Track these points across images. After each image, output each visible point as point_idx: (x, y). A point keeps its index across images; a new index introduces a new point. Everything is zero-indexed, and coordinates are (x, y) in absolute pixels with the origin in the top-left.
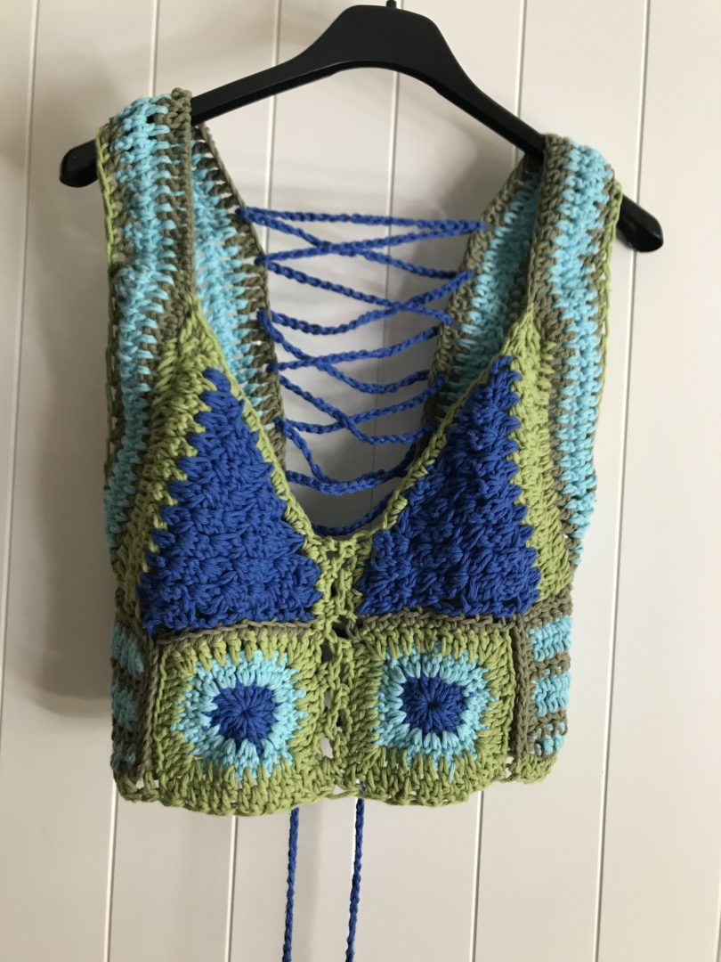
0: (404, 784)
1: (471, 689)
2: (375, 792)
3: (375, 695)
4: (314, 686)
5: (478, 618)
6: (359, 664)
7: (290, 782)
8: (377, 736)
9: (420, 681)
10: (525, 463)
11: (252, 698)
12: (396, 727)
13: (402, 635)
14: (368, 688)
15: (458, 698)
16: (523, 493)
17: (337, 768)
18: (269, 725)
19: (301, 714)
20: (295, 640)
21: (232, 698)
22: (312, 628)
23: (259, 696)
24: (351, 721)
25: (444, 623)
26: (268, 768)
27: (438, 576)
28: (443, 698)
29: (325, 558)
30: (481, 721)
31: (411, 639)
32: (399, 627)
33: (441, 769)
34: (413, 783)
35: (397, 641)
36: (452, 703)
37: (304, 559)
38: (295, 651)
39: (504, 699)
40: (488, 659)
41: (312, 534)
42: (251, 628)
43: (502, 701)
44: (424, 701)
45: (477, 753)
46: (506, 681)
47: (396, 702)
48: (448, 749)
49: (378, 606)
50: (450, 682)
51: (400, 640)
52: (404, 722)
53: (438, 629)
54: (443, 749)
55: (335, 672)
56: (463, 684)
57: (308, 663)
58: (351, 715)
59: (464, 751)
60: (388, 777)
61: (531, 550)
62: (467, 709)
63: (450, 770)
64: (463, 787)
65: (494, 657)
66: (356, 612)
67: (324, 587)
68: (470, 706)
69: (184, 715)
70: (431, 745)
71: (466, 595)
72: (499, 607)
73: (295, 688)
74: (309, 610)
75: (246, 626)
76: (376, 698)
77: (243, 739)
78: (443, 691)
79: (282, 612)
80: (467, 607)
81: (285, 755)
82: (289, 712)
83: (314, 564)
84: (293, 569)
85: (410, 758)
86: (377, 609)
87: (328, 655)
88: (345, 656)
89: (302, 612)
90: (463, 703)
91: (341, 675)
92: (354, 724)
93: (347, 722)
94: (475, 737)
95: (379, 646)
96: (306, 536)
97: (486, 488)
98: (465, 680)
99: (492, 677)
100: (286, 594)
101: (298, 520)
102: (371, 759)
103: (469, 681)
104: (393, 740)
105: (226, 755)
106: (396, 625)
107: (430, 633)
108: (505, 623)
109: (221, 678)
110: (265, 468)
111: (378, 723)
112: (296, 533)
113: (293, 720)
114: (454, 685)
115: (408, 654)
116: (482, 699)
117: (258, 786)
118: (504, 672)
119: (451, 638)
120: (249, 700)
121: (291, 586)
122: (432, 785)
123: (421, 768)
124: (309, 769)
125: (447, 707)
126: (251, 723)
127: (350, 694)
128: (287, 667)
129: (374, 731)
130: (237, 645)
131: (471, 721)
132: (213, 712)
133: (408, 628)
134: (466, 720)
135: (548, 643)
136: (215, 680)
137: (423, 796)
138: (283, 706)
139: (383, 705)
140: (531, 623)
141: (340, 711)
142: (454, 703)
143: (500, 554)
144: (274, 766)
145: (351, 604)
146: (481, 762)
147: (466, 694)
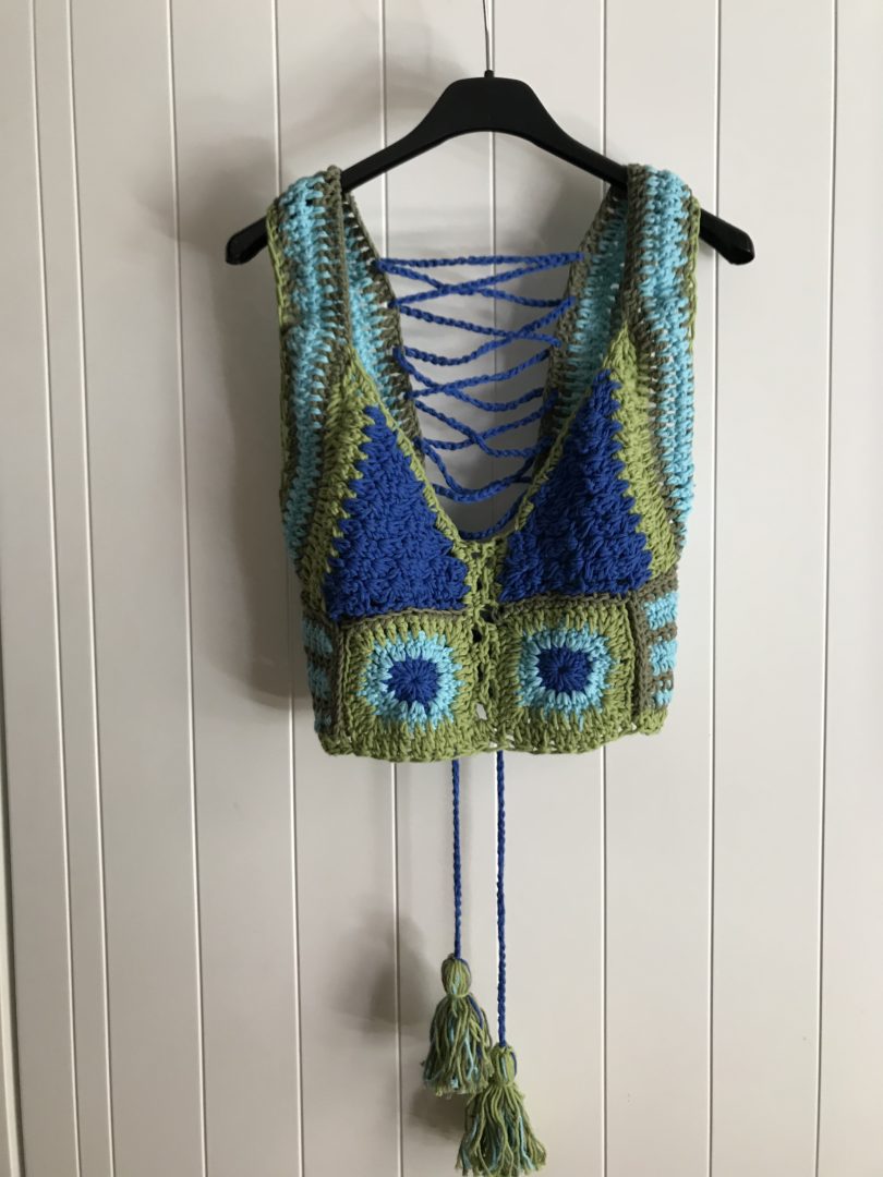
0: (543, 734)
1: (594, 654)
3: (517, 666)
4: (469, 662)
5: (596, 595)
6: (504, 643)
7: (453, 734)
8: (520, 698)
9: (551, 651)
10: (631, 460)
11: (419, 669)
12: (534, 689)
13: (535, 615)
14: (511, 662)
15: (584, 663)
16: (631, 486)
17: (490, 727)
18: (434, 691)
19: (459, 683)
20: (451, 625)
21: (404, 669)
22: (464, 614)
23: (424, 668)
24: (498, 688)
25: (566, 603)
26: (434, 723)
27: (561, 564)
28: (571, 663)
29: (471, 558)
30: (606, 681)
31: (542, 618)
32: (532, 610)
33: (572, 721)
34: (550, 733)
35: (530, 621)
36: (579, 666)
37: (454, 560)
38: (451, 633)
39: (624, 662)
40: (607, 629)
41: (459, 540)
42: (414, 613)
43: (623, 664)
44: (556, 667)
45: (601, 708)
46: (625, 647)
47: (533, 670)
48: (577, 705)
49: (515, 593)
50: (575, 650)
51: (533, 620)
52: (541, 686)
53: (562, 608)
54: (573, 705)
55: (484, 650)
56: (587, 651)
57: (463, 643)
58: (498, 684)
59: (591, 706)
60: (531, 730)
61: (637, 536)
62: (593, 672)
63: (579, 721)
64: (592, 735)
65: (613, 628)
66: (498, 600)
67: (471, 581)
68: (596, 669)
70: (562, 702)
71: (584, 577)
72: (613, 585)
73: (453, 662)
74: (460, 601)
76: (517, 668)
77: (413, 701)
78: (570, 658)
79: (439, 602)
80: (585, 587)
81: (448, 714)
82: (450, 681)
83: (462, 563)
84: (445, 568)
85: (546, 714)
86: (514, 596)
87: (478, 637)
88: (491, 637)
89: (455, 602)
90: (589, 667)
91: (490, 652)
92: (501, 690)
93: (495, 690)
94: (601, 695)
95: (517, 625)
96: (454, 541)
98: (588, 647)
99: (613, 643)
100: (441, 588)
101: (447, 528)
102: (517, 717)
103: (592, 648)
104: (533, 701)
105: (401, 713)
106: (530, 607)
107: (556, 611)
108: (620, 599)
109: (394, 653)
110: (417, 486)
111: (520, 688)
112: (446, 538)
113: (453, 687)
114: (580, 652)
115: (540, 630)
116: (605, 663)
117: (428, 736)
118: (623, 639)
119: (573, 613)
120: (417, 670)
121: (444, 582)
122: (565, 734)
123: (556, 721)
124: (468, 727)
125: (575, 671)
126: (419, 688)
127: (498, 667)
128: (446, 646)
129: (517, 694)
130: (405, 627)
131: (597, 682)
132: (389, 680)
133: (540, 609)
134: (592, 681)
135: (660, 615)
136: (389, 655)
137: (560, 743)
138: (444, 676)
139: (522, 673)
140: (646, 598)
141: (490, 681)
142: (581, 667)
143: (610, 540)
144: (439, 721)
145: (494, 595)
146: (606, 714)
147: (591, 659)
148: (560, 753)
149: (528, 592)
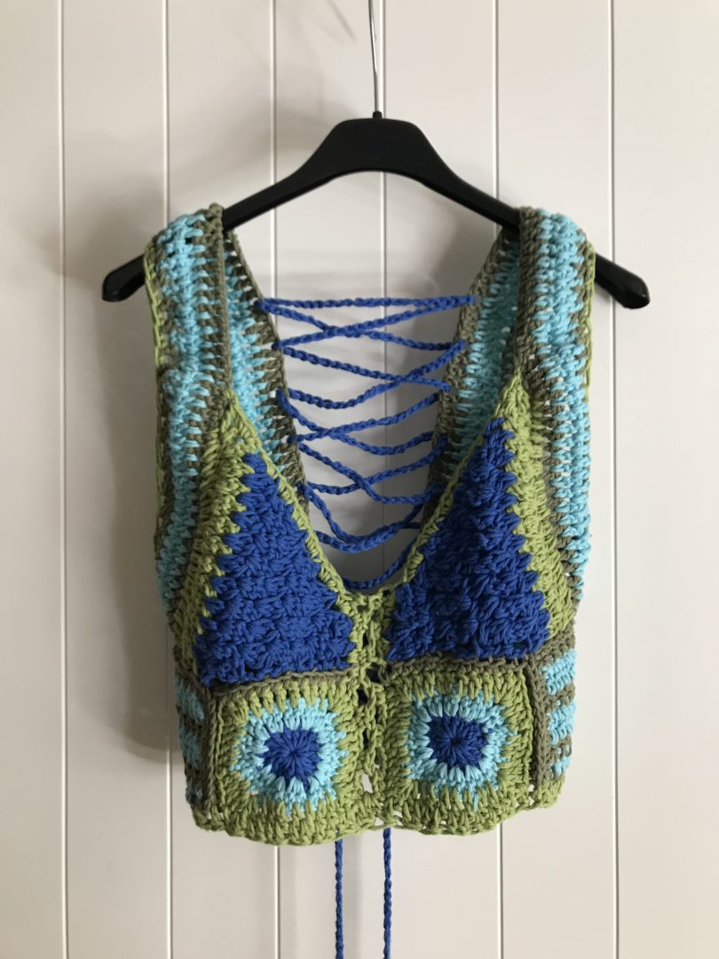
0: (434, 813)
1: (490, 725)
2: (411, 822)
3: (405, 733)
4: (353, 728)
5: (491, 660)
6: (391, 706)
7: (335, 814)
8: (408, 771)
9: (443, 719)
10: (527, 513)
11: (298, 740)
12: (424, 762)
13: (425, 678)
14: (399, 728)
15: (479, 734)
16: (527, 541)
17: (377, 802)
18: (314, 764)
19: (343, 753)
20: (334, 687)
21: (281, 740)
22: (349, 675)
23: (304, 738)
24: (386, 758)
25: (460, 667)
26: (314, 802)
27: (453, 623)
28: (464, 735)
29: (356, 612)
30: (502, 754)
31: (433, 681)
32: (422, 671)
33: (466, 800)
34: (442, 814)
35: (420, 684)
36: (473, 739)
37: (338, 614)
38: (334, 697)
39: (522, 733)
40: (503, 697)
41: (344, 591)
42: (295, 679)
43: (520, 735)
44: (449, 736)
45: (497, 784)
46: (523, 716)
47: (423, 740)
48: (471, 782)
49: (403, 653)
50: (469, 720)
51: (423, 683)
52: (431, 758)
53: (455, 672)
54: (467, 782)
55: (370, 714)
56: (482, 721)
57: (347, 705)
58: (386, 753)
59: (486, 783)
60: (421, 808)
61: (535, 595)
62: (488, 744)
63: (473, 800)
64: (488, 816)
65: (509, 696)
66: (385, 659)
67: (357, 637)
68: (491, 742)
69: (240, 757)
70: (455, 778)
71: (478, 640)
72: (510, 650)
73: (337, 730)
74: (345, 659)
75: (290, 677)
76: (406, 737)
77: (292, 777)
78: (464, 728)
79: (321, 662)
80: (479, 651)
81: (330, 790)
82: (332, 752)
83: (347, 617)
84: (328, 624)
85: (437, 791)
86: (403, 655)
87: (363, 698)
88: (378, 699)
89: (339, 661)
90: (483, 738)
91: (376, 716)
92: (389, 761)
93: (382, 760)
94: (497, 769)
95: (406, 689)
96: (338, 593)
97: (486, 540)
98: (483, 717)
99: (509, 713)
100: (324, 646)
101: (331, 579)
102: (406, 792)
103: (487, 718)
104: (423, 774)
105: (278, 791)
106: (420, 669)
107: (448, 675)
108: (517, 664)
109: (270, 724)
110: (299, 536)
111: (408, 759)
112: (329, 591)
113: (336, 758)
114: (474, 723)
115: (431, 695)
116: (502, 734)
117: (306, 819)
118: (520, 708)
119: (467, 679)
120: (296, 742)
121: (327, 639)
122: (458, 814)
123: (448, 800)
124: (351, 803)
125: (469, 743)
126: (298, 763)
127: (384, 734)
128: (328, 711)
129: (406, 767)
130: (283, 694)
131: (492, 755)
132: (265, 753)
133: (430, 672)
134: (487, 754)
135: (558, 677)
136: (265, 726)
137: (452, 825)
138: (326, 746)
139: (412, 743)
140: (543, 660)
141: (376, 749)
142: (475, 739)
143: (506, 600)
144: (320, 801)
145: (381, 652)
146: (503, 792)
147: (486, 731)
148: (452, 833)
149: (418, 651)
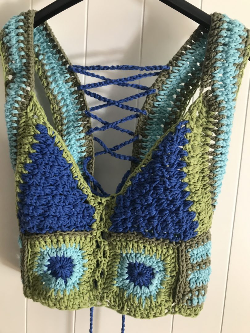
0: (125, 304)
1: (157, 270)
2: (113, 306)
3: (117, 265)
4: (92, 258)
5: (162, 240)
6: (111, 251)
7: (78, 297)
8: (115, 282)
9: (135, 264)
10: (191, 172)
11: (63, 261)
12: (123, 280)
13: (127, 244)
14: (115, 262)
15: (151, 272)
16: (188, 186)
17: (98, 294)
18: (71, 272)
19: (85, 269)
20: (83, 239)
21: (55, 260)
22: (91, 234)
23: (66, 261)
24: (106, 273)
25: (146, 242)
26: (68, 291)
27: (144, 220)
28: (145, 272)
29: (97, 204)
30: (161, 284)
31: (131, 247)
32: (126, 240)
33: (139, 302)
34: (128, 305)
35: (124, 246)
37: (87, 205)
38: (83, 243)
39: (172, 277)
40: (166, 258)
41: (91, 194)
42: (61, 235)
43: (170, 278)
44: (136, 272)
45: (155, 298)
46: (174, 269)
47: (125, 270)
48: (143, 294)
49: (117, 229)
50: (148, 266)
51: (126, 245)
52: (127, 279)
53: (144, 243)
54: (142, 294)
55: (100, 254)
56: (154, 267)
57: (90, 248)
58: (107, 271)
59: (150, 295)
60: (119, 300)
61: (190, 213)
62: (155, 278)
63: (143, 303)
64: (148, 311)
65: (169, 258)
66: (108, 229)
67: (97, 216)
68: (157, 278)
69: (38, 265)
70: (137, 291)
71: (156, 229)
72: (172, 237)
73: (83, 258)
74: (90, 226)
75: (59, 233)
76: (117, 267)
77: (59, 277)
78: (145, 269)
79: (78, 227)
80: (156, 235)
81: (76, 285)
82: (80, 268)
83: (92, 206)
84: (82, 210)
85: (127, 295)
87: (98, 246)
88: (104, 248)
89: (87, 227)
90: (153, 275)
91: (104, 254)
92: (108, 275)
93: (105, 274)
94: (158, 291)
95: (117, 247)
96: (88, 195)
97: (168, 183)
98: (155, 266)
99: (167, 266)
100: (79, 220)
101: (84, 188)
102: (113, 292)
103: (157, 266)
104: (122, 285)
105: (51, 284)
107: (140, 245)
108: (174, 244)
109: (50, 252)
110: (68, 165)
111: (116, 277)
112: (83, 194)
113: (82, 271)
114: (150, 267)
115: (129, 253)
116: (162, 275)
117: (63, 298)
118: (173, 265)
119: (149, 247)
120: (62, 262)
121: (82, 217)
122: (135, 307)
123: (132, 301)
124: (86, 292)
125: (146, 276)
126: (63, 272)
127: (108, 263)
128: (80, 249)
129: (114, 280)
130: (55, 241)
131: (156, 283)
132: (48, 265)
133: (130, 241)
134: (153, 283)
136: (48, 253)
137: (132, 312)
138: (77, 266)
139: (119, 270)
141: (103, 269)
142: (149, 275)
143: (173, 213)
144: (71, 290)
145: (107, 226)
146: (158, 302)
147: (155, 271)
148: (131, 316)
149: (124, 229)
